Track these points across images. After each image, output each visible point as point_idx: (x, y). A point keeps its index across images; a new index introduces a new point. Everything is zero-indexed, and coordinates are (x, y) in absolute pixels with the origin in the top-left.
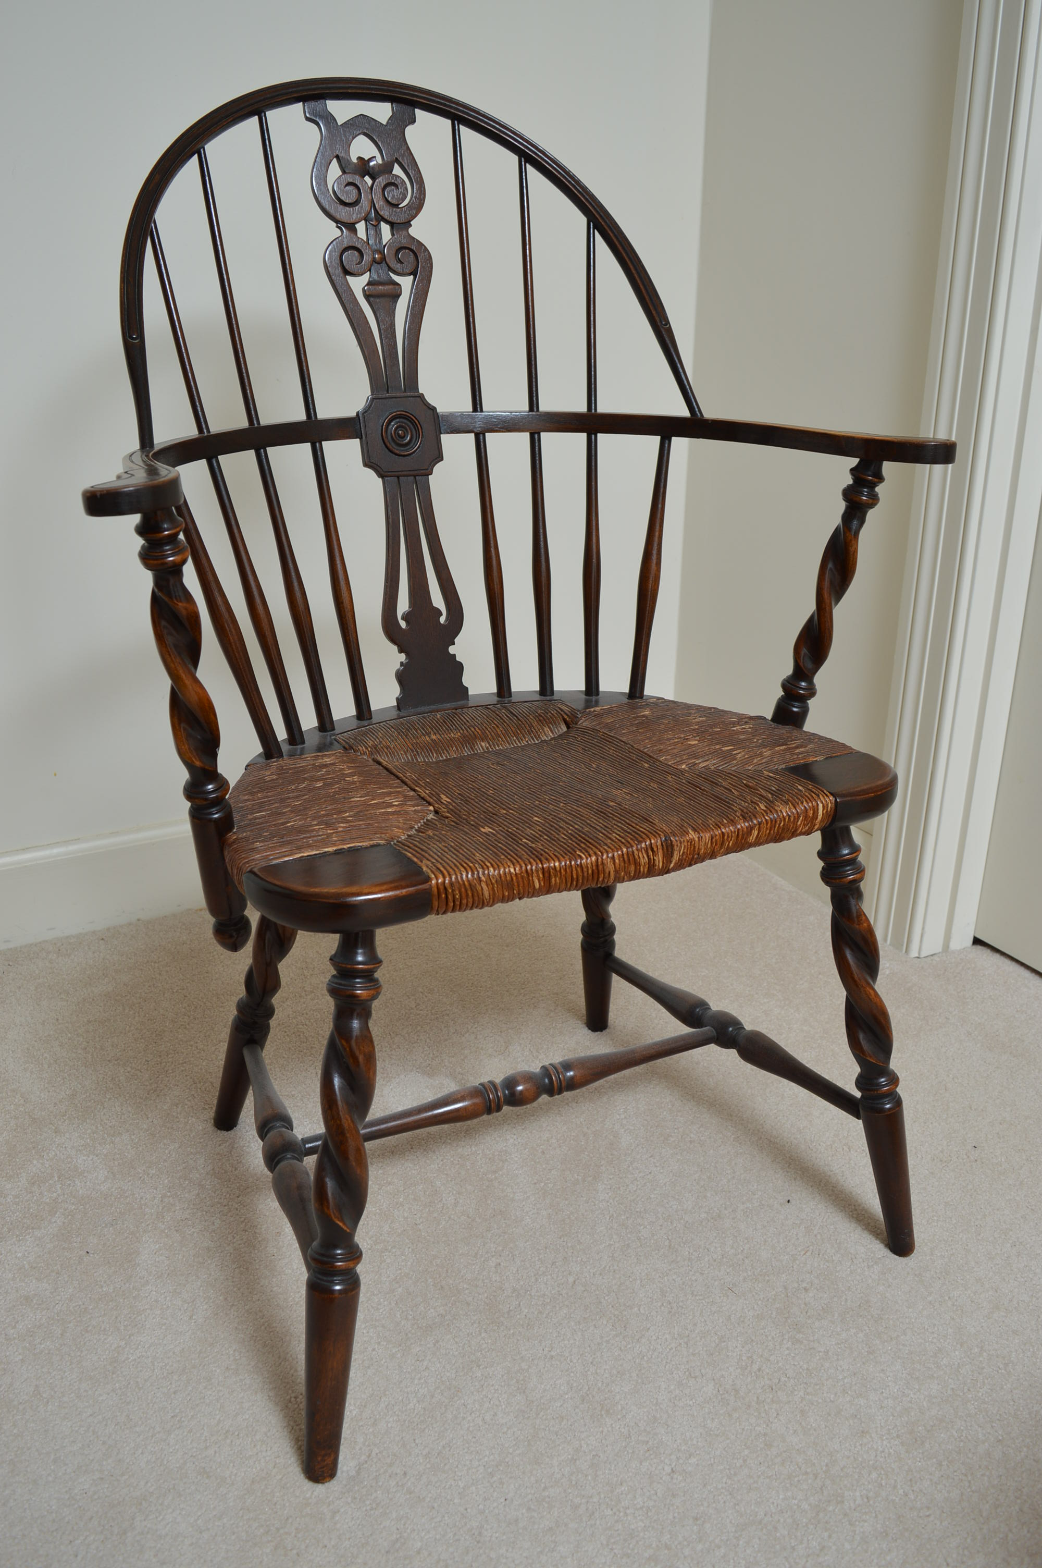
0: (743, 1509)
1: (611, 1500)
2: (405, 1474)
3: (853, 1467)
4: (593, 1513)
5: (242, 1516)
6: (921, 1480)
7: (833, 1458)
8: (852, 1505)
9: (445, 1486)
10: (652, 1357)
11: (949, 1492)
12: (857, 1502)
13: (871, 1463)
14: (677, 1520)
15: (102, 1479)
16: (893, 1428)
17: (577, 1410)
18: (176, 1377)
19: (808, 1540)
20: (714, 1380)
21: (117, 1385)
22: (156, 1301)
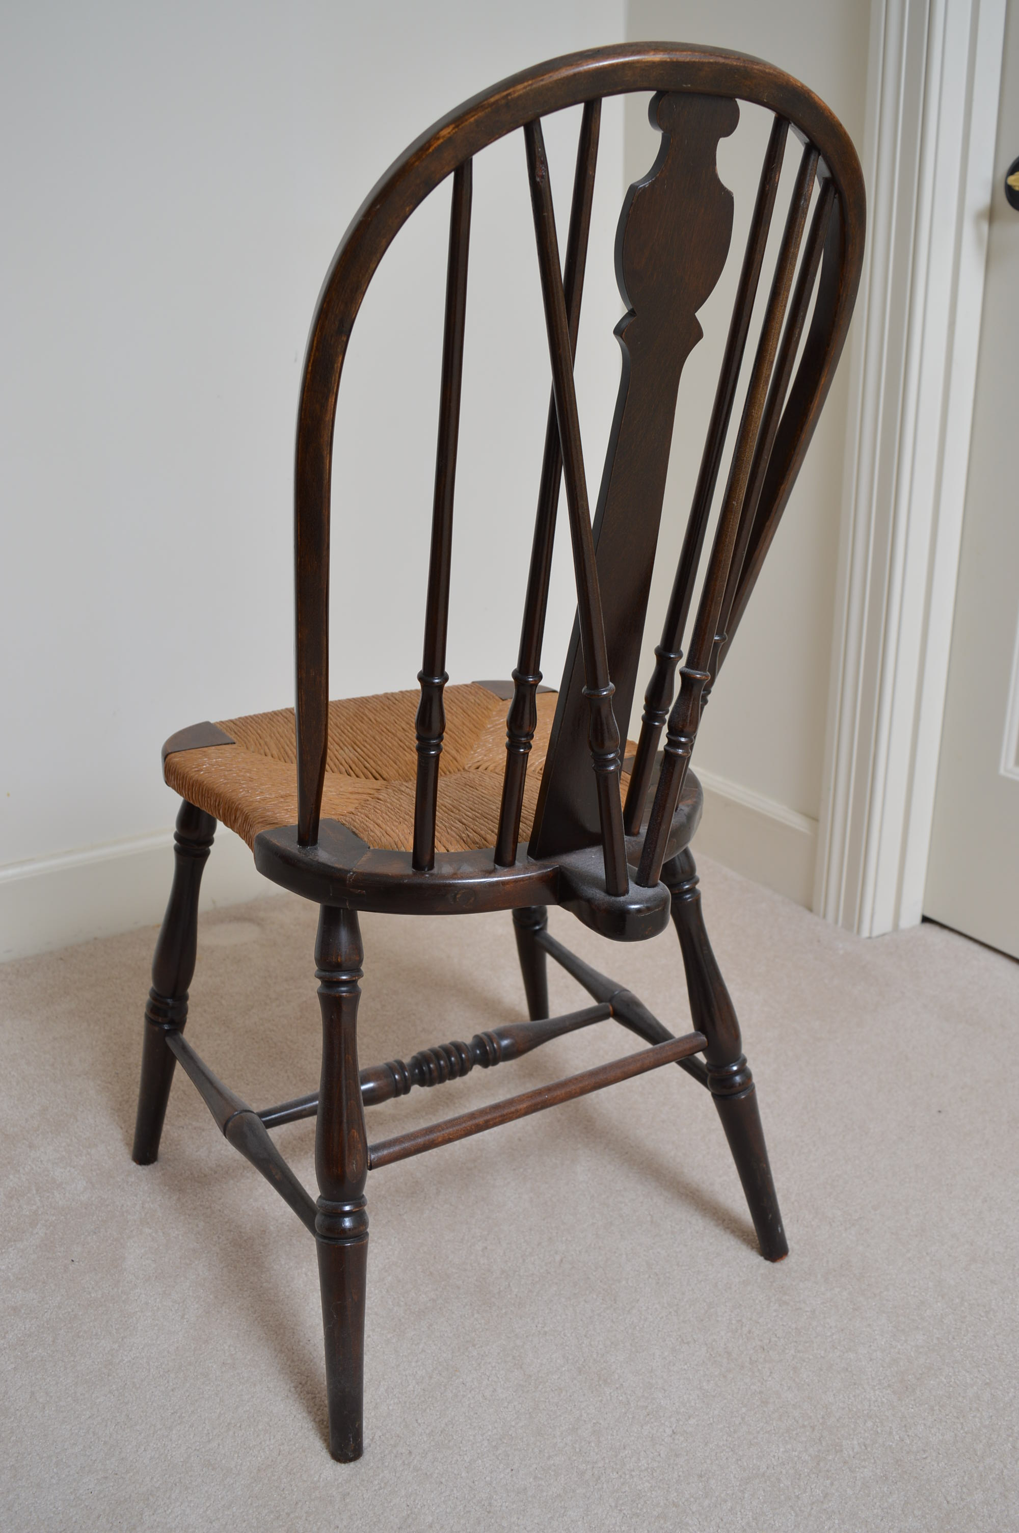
0: (745, 1464)
1: (616, 1464)
2: (410, 1452)
3: (849, 1418)
4: (599, 1478)
5: (251, 1504)
6: (915, 1425)
7: (829, 1410)
8: (851, 1453)
9: (451, 1462)
10: (643, 1327)
11: (943, 1435)
12: (855, 1451)
13: (865, 1412)
14: (682, 1478)
15: (106, 1478)
16: (884, 1379)
17: (575, 1382)
19: (811, 1489)
20: (706, 1344)
21: (114, 1386)
22: (147, 1303)
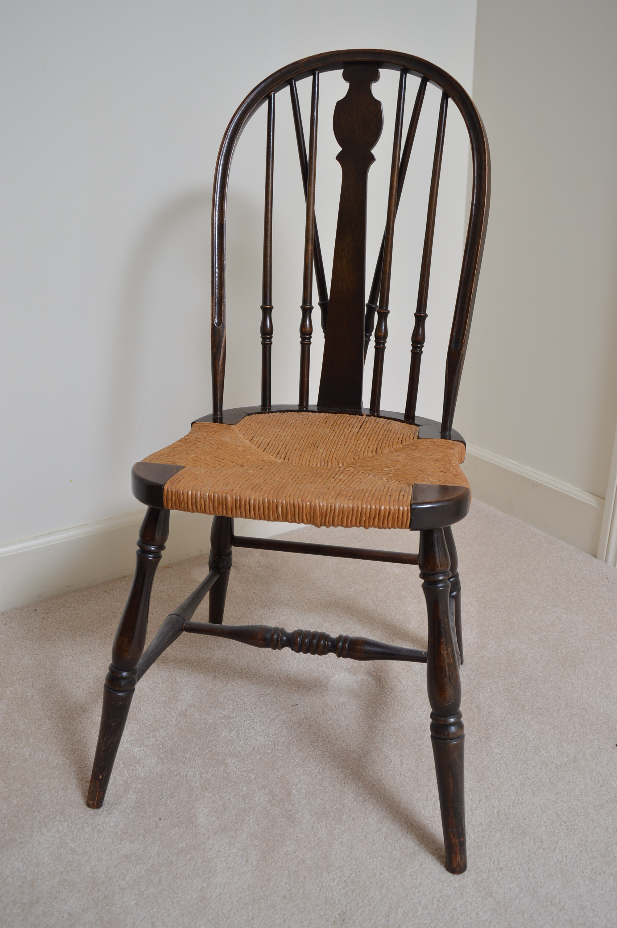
18: (250, 907)
